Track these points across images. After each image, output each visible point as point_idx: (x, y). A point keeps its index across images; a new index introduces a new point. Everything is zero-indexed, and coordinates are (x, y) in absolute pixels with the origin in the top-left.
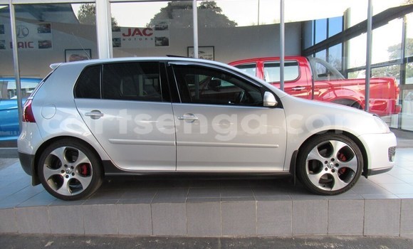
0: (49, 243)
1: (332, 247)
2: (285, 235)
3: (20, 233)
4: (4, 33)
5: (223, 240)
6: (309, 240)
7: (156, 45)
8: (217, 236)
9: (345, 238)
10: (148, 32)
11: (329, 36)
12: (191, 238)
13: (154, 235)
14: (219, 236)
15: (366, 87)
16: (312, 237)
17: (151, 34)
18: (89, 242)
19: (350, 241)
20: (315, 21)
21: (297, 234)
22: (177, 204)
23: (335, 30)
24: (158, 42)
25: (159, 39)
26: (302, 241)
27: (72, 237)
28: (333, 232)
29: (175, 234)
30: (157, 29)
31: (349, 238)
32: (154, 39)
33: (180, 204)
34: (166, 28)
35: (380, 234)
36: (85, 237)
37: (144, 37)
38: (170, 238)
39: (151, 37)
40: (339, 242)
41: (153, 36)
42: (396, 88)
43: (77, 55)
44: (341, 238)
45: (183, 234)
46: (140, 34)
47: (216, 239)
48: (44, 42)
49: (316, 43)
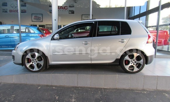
0: (39, 88)
1: (145, 93)
2: (127, 88)
3: (27, 83)
4: (7, 6)
5: (104, 89)
6: (136, 90)
7: (69, 13)
8: (102, 87)
9: (150, 90)
10: (66, 8)
11: (141, 13)
12: (92, 88)
13: (78, 86)
14: (103, 87)
15: (157, 34)
16: (138, 89)
17: (67, 9)
18: (54, 88)
19: (152, 91)
20: (135, 7)
21: (132, 88)
22: (87, 75)
23: (143, 10)
24: (70, 12)
25: (71, 11)
26: (134, 90)
27: (47, 86)
28: (145, 88)
29: (86, 86)
30: (70, 7)
31: (151, 90)
32: (68, 11)
33: (88, 75)
34: (73, 6)
35: (163, 89)
36: (52, 86)
37: (64, 10)
38: (84, 87)
39: (67, 10)
40: (148, 91)
41: (68, 10)
42: (168, 35)
43: (37, 16)
44: (148, 90)
45: (89, 86)
46: (63, 8)
47: (102, 88)
48: (24, 10)
49: (135, 15)
